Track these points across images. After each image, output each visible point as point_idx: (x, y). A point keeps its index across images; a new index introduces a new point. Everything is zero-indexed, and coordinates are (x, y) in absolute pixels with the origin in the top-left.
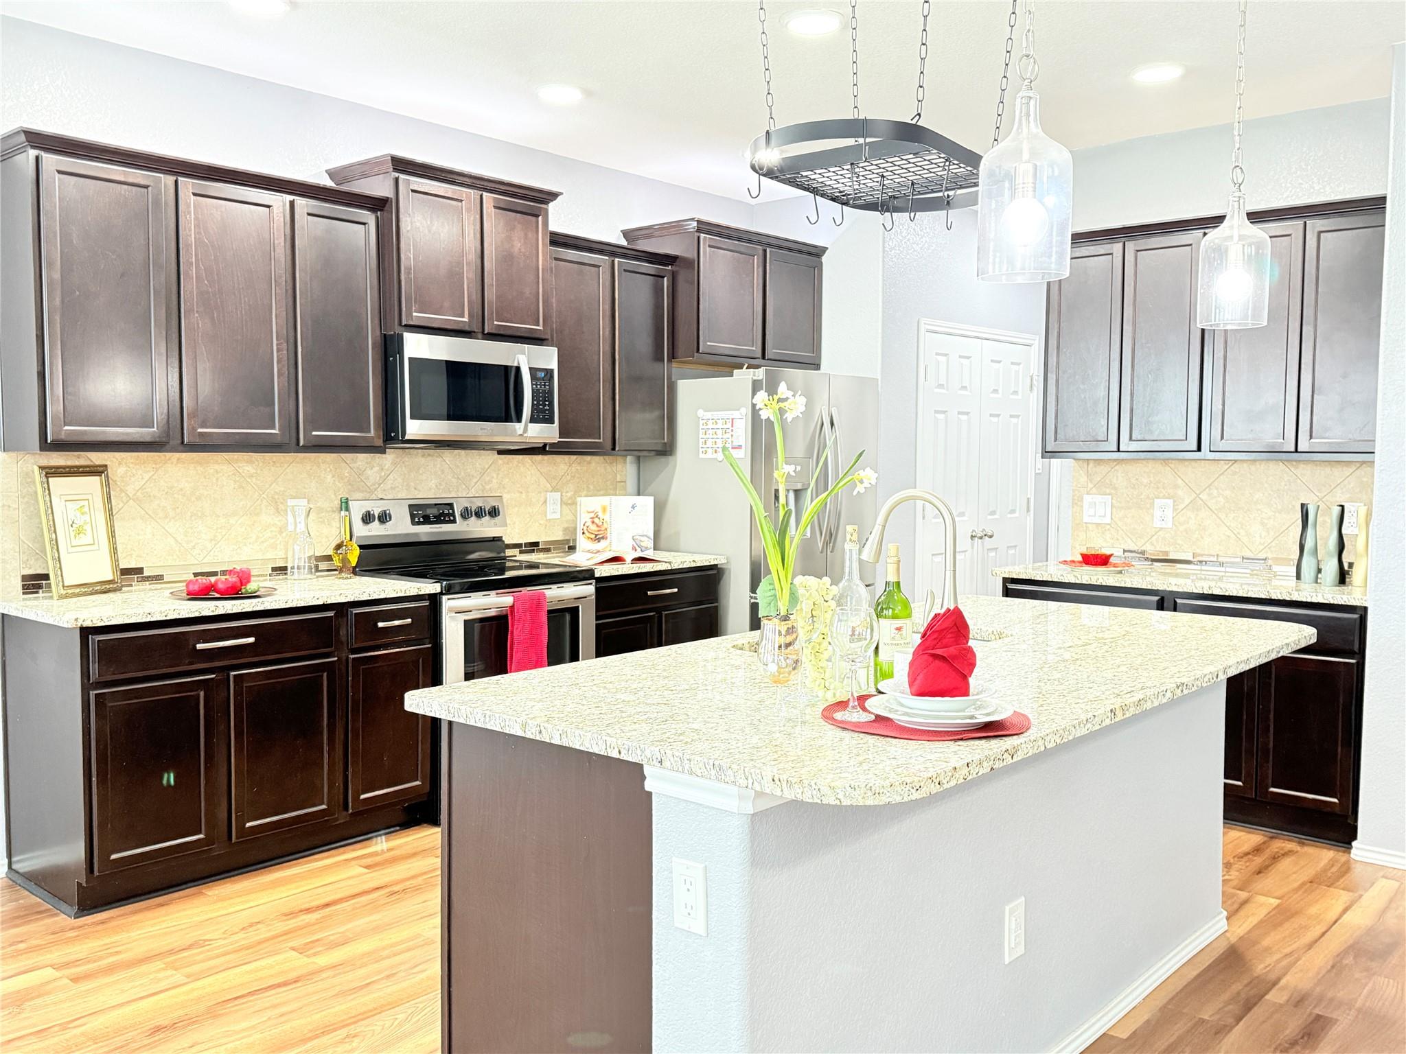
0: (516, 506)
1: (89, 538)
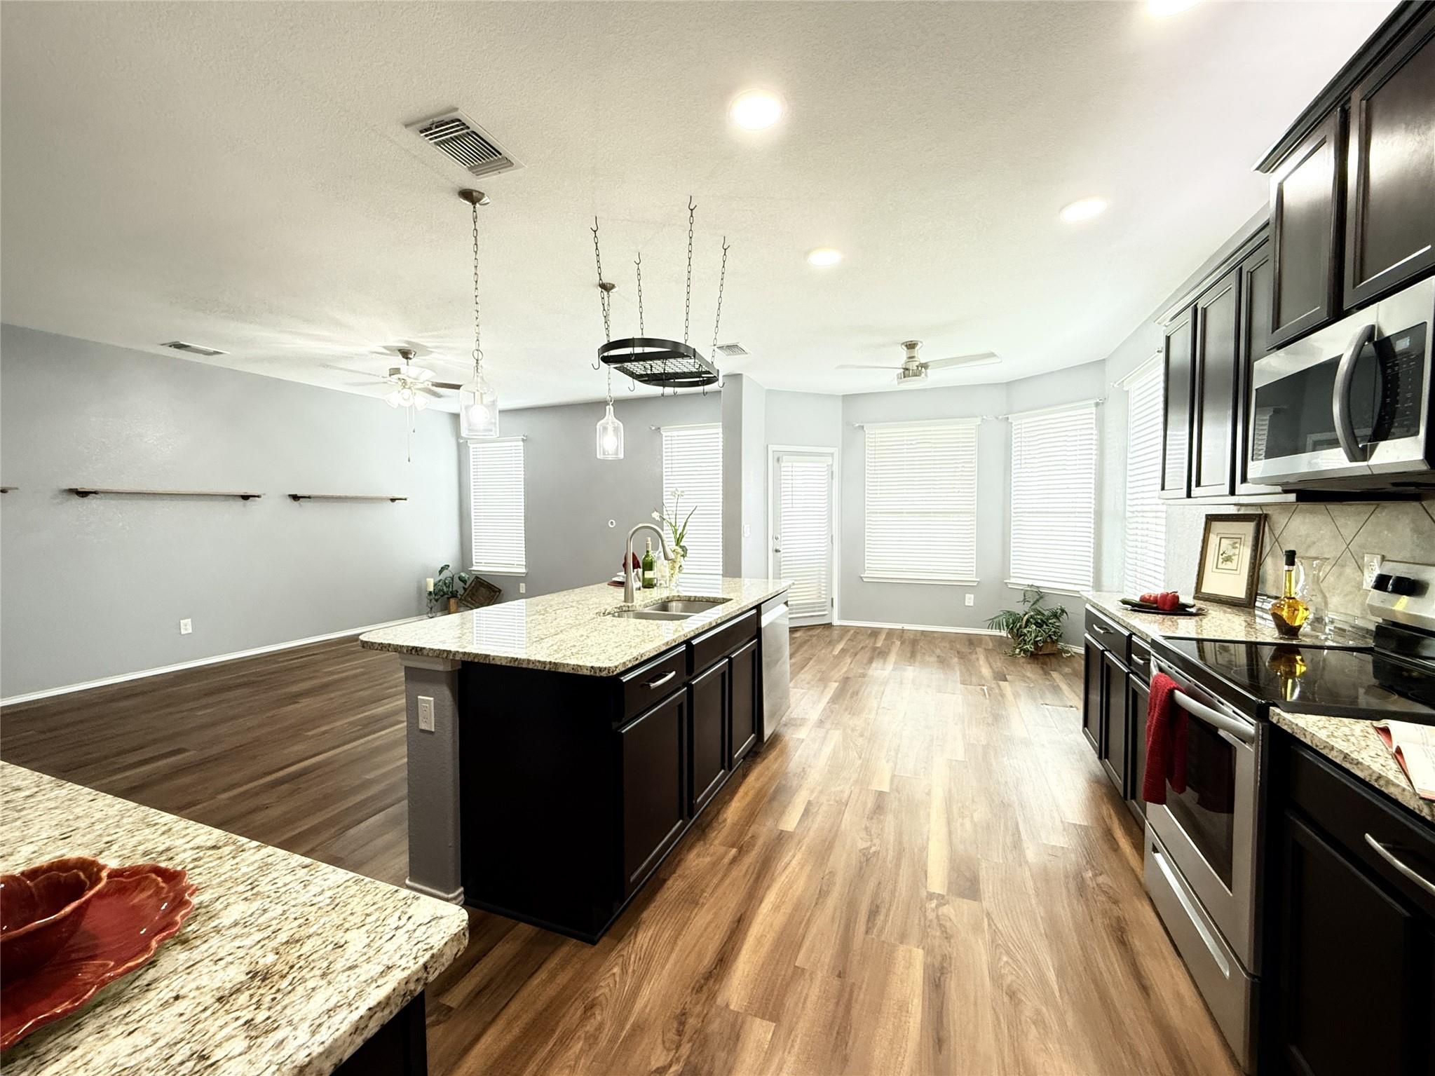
1: (1233, 565)
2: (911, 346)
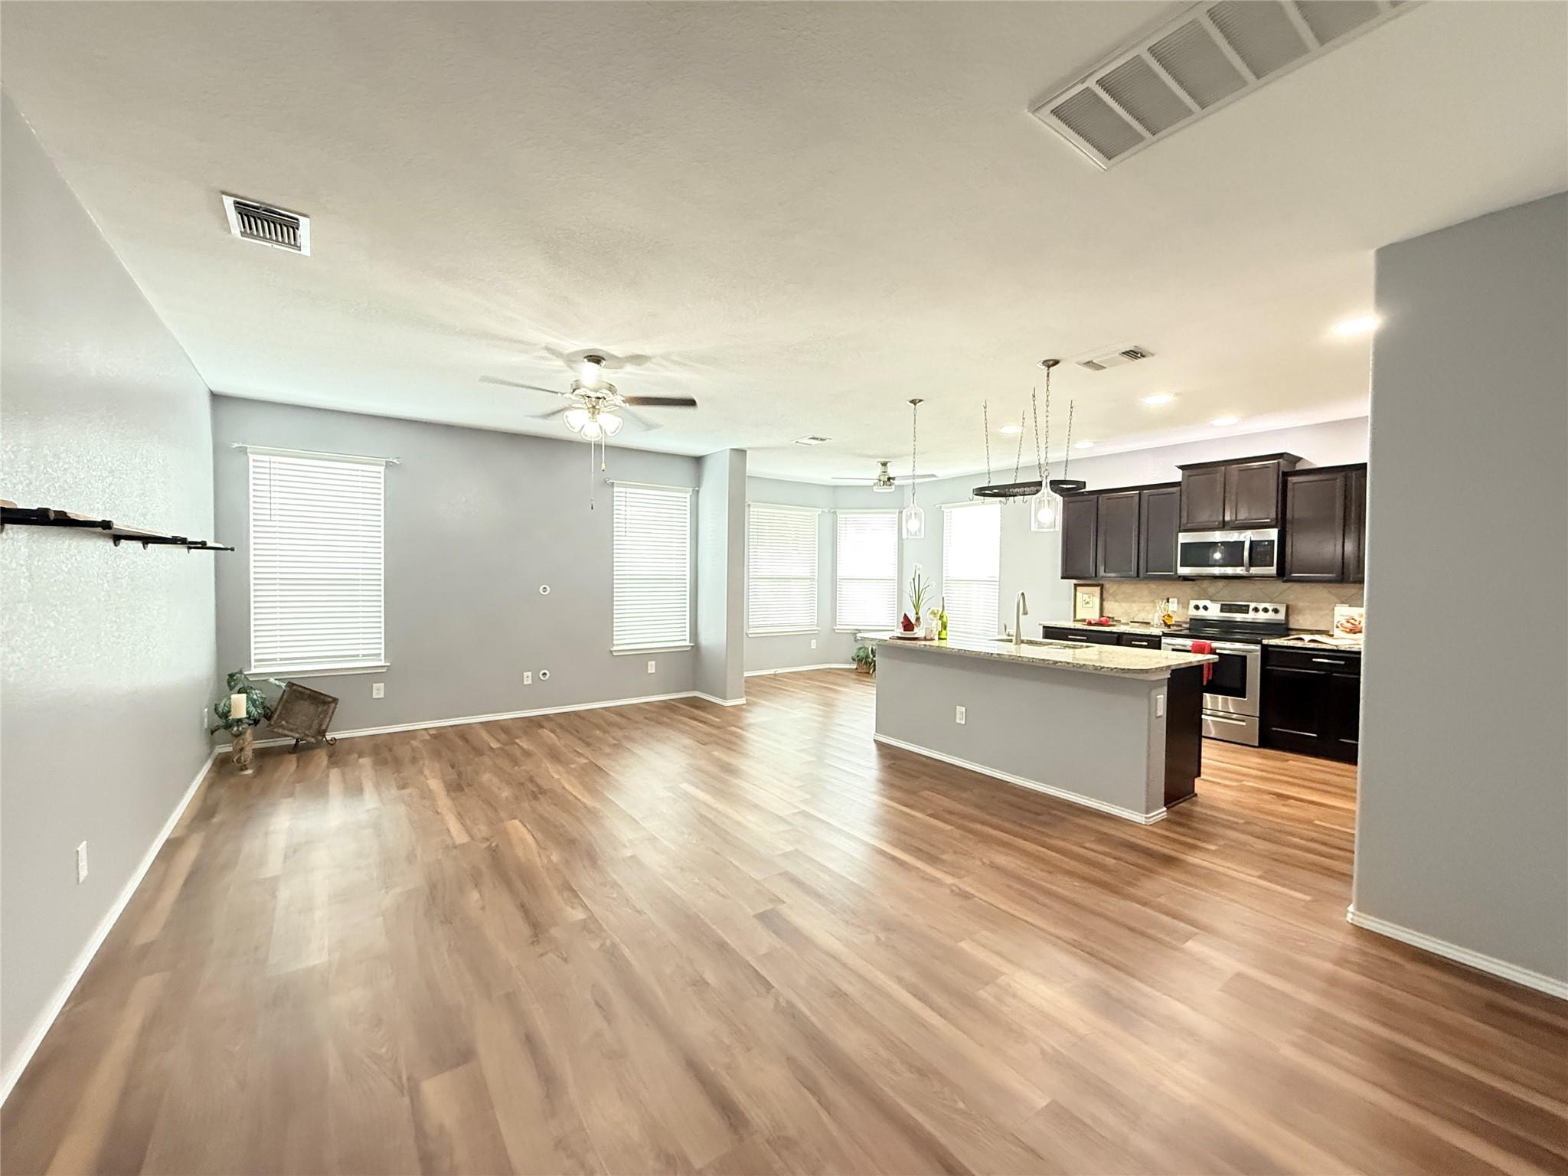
0: (1308, 609)
1: (1090, 605)
2: (884, 464)
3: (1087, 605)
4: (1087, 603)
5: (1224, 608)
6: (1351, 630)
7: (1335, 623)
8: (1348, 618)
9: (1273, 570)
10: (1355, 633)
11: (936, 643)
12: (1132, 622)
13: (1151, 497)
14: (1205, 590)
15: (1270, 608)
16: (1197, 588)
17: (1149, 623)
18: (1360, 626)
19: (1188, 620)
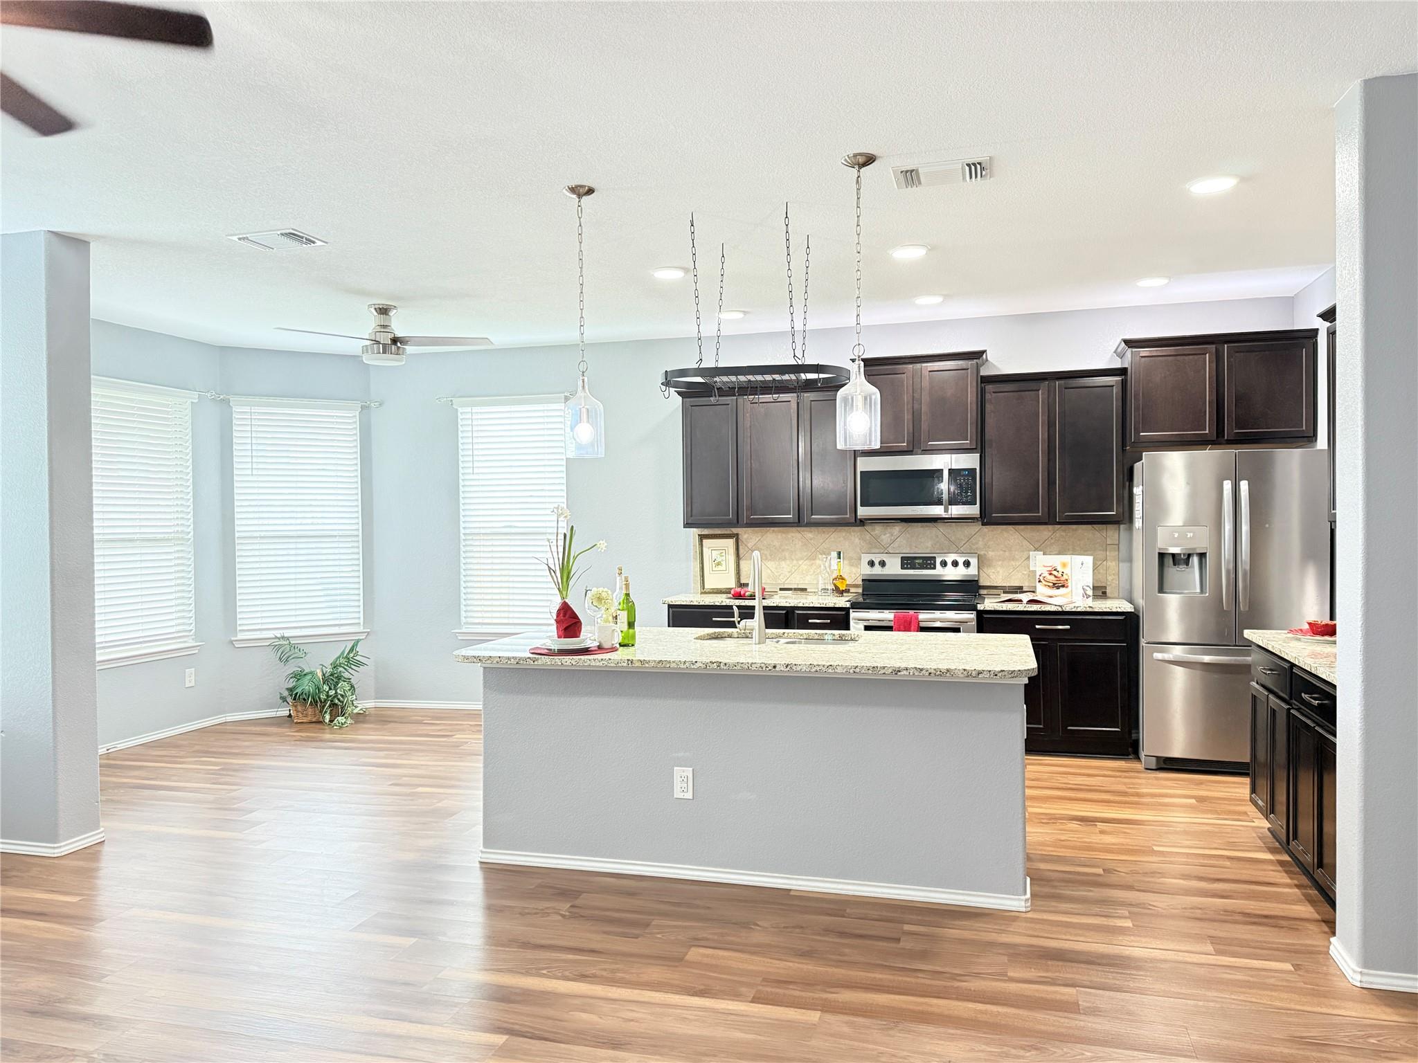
0: (1000, 560)
1: (723, 568)
2: (383, 311)
3: (720, 568)
4: (719, 564)
5: (907, 562)
6: (1054, 584)
7: (1038, 577)
8: (1050, 569)
9: (974, 510)
10: (1058, 588)
11: (622, 655)
12: (781, 589)
13: (813, 403)
14: (876, 538)
15: (961, 560)
16: (868, 537)
17: (804, 590)
18: (1062, 579)
19: (860, 583)
